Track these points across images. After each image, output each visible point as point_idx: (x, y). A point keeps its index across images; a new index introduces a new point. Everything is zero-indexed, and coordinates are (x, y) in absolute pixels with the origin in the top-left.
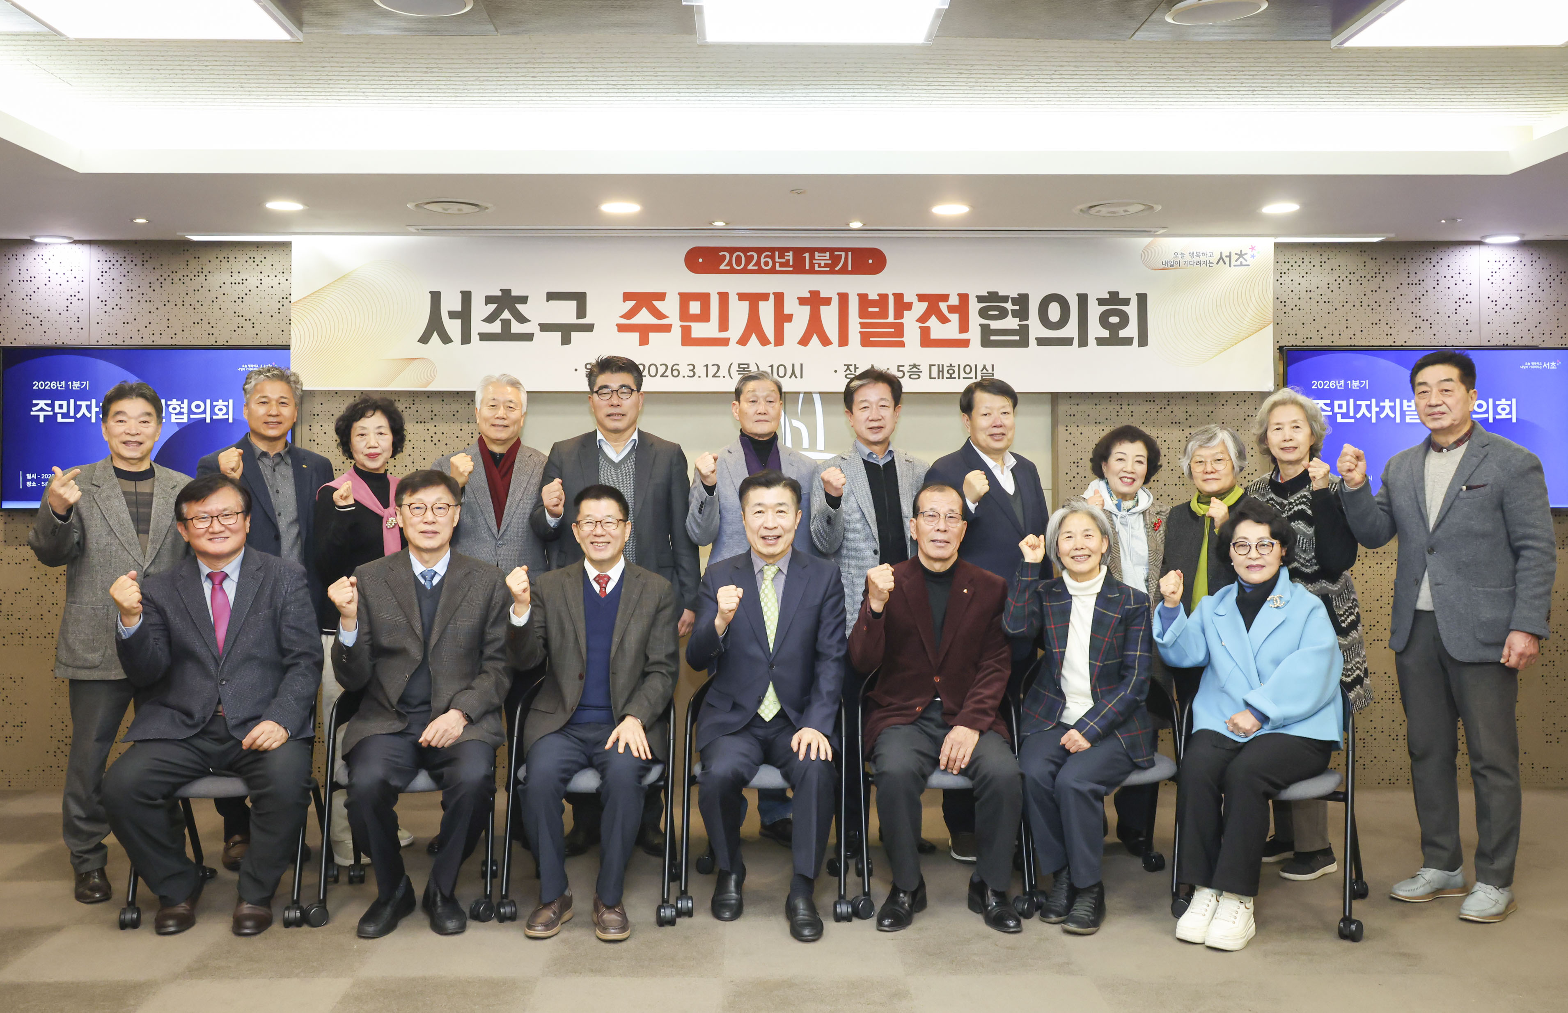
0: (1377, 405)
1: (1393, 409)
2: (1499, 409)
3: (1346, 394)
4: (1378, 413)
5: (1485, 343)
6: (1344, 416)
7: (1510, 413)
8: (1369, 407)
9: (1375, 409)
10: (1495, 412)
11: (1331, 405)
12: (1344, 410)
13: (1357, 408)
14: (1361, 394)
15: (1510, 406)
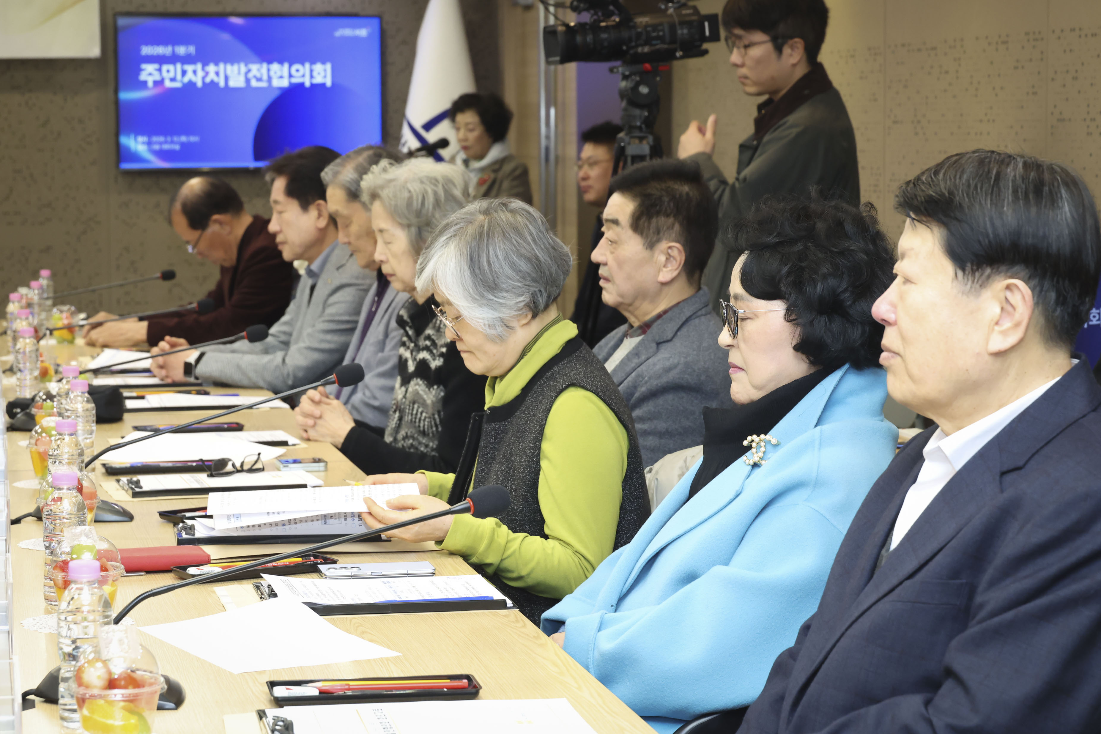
0: (203, 69)
1: (217, 74)
2: (315, 74)
3: (173, 59)
4: (203, 78)
5: (308, 10)
6: (173, 80)
7: (325, 77)
8: (195, 72)
9: (200, 74)
10: (312, 77)
11: (160, 70)
12: (172, 75)
13: (184, 73)
14: (187, 60)
15: (325, 71)
